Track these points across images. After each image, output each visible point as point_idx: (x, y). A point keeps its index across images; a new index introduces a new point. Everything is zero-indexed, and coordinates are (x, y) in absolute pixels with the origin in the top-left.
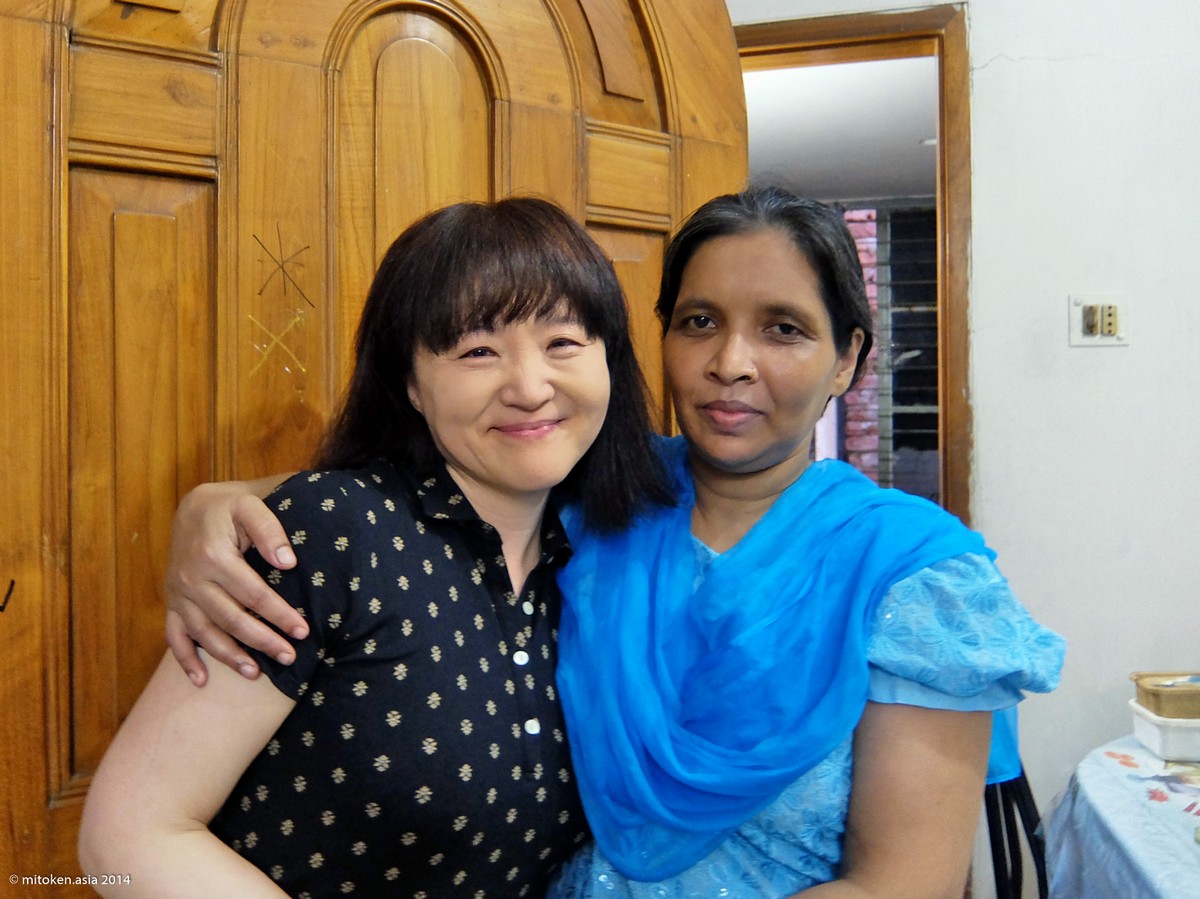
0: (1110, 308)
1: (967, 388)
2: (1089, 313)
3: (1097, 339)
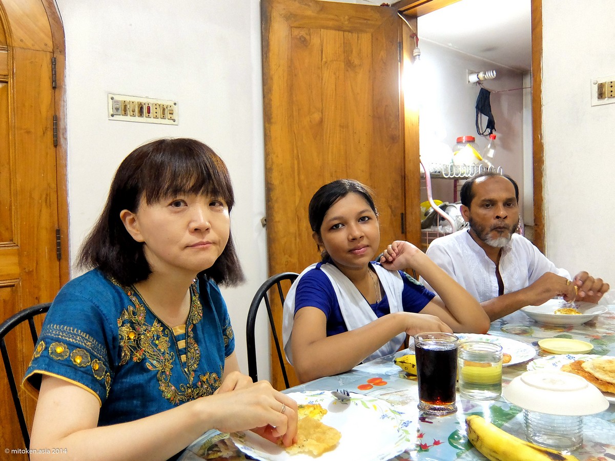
0: (611, 82)
1: (541, 135)
2: (601, 87)
3: (606, 101)
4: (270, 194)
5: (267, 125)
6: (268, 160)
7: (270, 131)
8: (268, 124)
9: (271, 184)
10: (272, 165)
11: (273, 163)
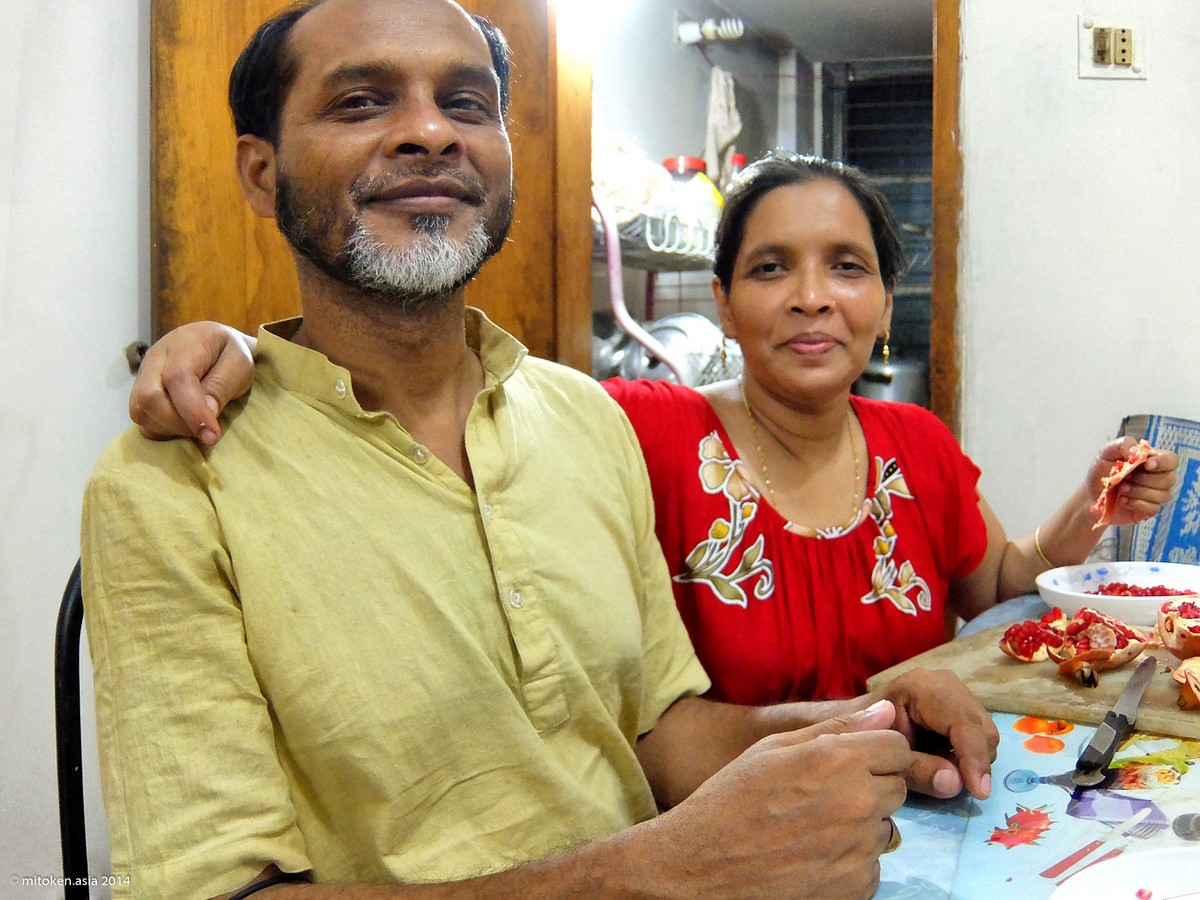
0: (1123, 31)
2: (1101, 35)
3: (1110, 70)
4: (167, 263)
5: (164, 48)
6: (164, 156)
7: (171, 66)
8: (168, 43)
9: (170, 230)
10: (176, 171)
11: (178, 164)
